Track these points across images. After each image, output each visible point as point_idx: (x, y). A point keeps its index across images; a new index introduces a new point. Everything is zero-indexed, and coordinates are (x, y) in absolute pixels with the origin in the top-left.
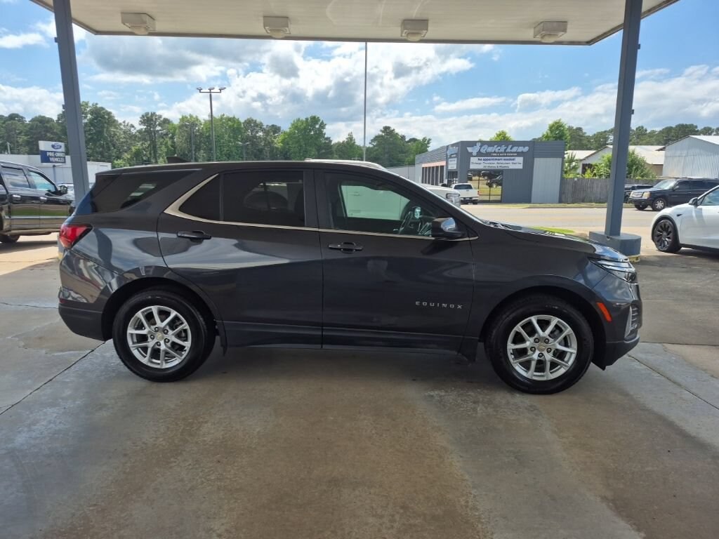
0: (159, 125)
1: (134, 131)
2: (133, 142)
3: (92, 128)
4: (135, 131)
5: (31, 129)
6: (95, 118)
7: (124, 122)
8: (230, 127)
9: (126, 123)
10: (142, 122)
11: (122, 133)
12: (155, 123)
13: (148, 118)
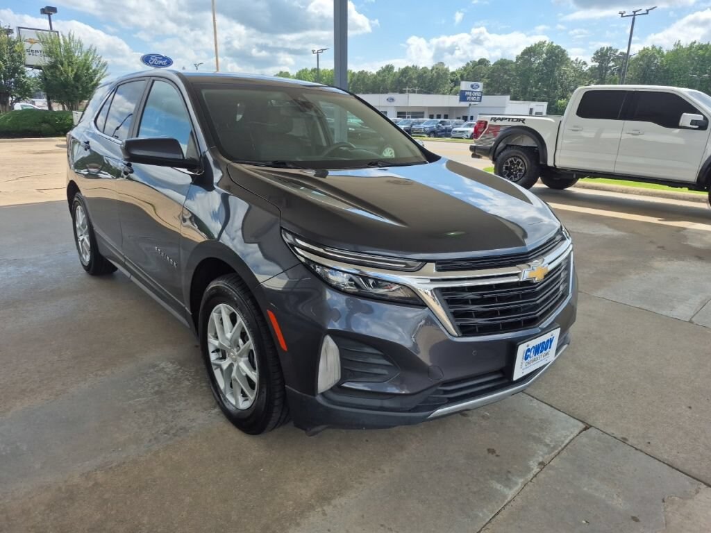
0: (613, 60)
1: (585, 69)
2: (582, 80)
3: (544, 68)
4: (587, 68)
5: (493, 72)
6: (550, 58)
7: (576, 60)
8: (699, 56)
9: (579, 60)
10: (595, 59)
11: (572, 71)
12: (609, 58)
13: (602, 53)
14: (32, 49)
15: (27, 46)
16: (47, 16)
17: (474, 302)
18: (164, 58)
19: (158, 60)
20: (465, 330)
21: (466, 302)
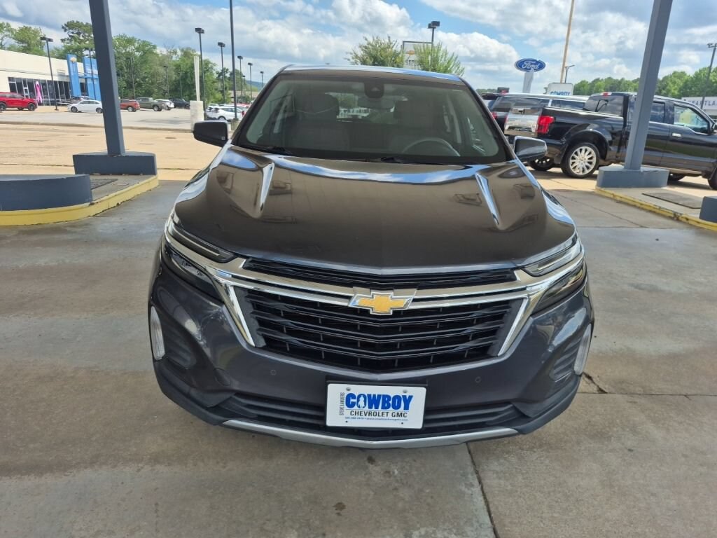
14: (410, 59)
15: (406, 57)
16: (431, 29)
17: (288, 316)
18: (538, 62)
19: (532, 64)
20: (272, 345)
21: (276, 312)
